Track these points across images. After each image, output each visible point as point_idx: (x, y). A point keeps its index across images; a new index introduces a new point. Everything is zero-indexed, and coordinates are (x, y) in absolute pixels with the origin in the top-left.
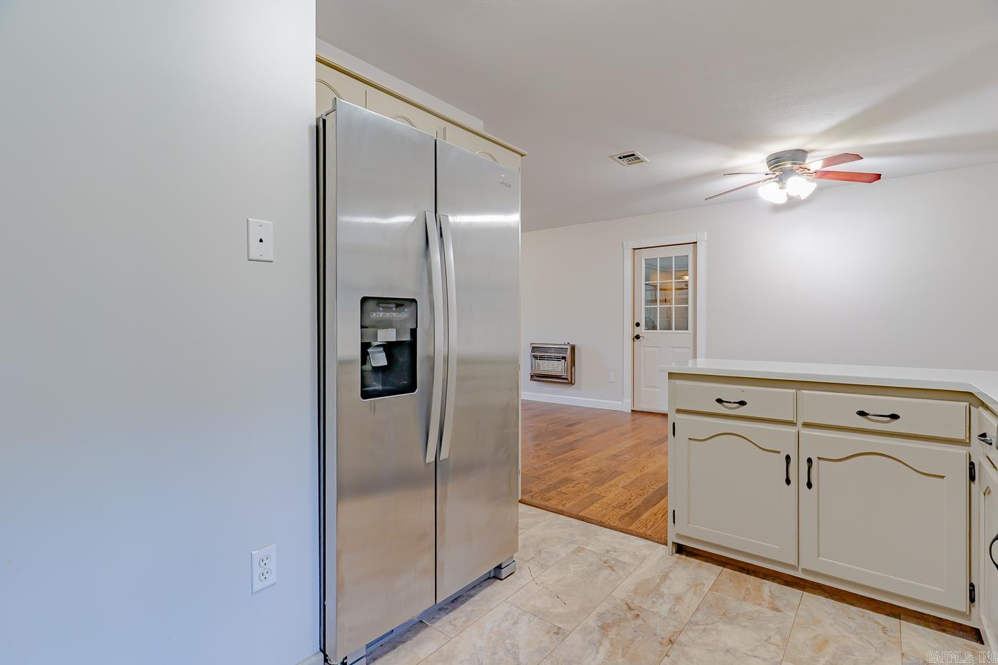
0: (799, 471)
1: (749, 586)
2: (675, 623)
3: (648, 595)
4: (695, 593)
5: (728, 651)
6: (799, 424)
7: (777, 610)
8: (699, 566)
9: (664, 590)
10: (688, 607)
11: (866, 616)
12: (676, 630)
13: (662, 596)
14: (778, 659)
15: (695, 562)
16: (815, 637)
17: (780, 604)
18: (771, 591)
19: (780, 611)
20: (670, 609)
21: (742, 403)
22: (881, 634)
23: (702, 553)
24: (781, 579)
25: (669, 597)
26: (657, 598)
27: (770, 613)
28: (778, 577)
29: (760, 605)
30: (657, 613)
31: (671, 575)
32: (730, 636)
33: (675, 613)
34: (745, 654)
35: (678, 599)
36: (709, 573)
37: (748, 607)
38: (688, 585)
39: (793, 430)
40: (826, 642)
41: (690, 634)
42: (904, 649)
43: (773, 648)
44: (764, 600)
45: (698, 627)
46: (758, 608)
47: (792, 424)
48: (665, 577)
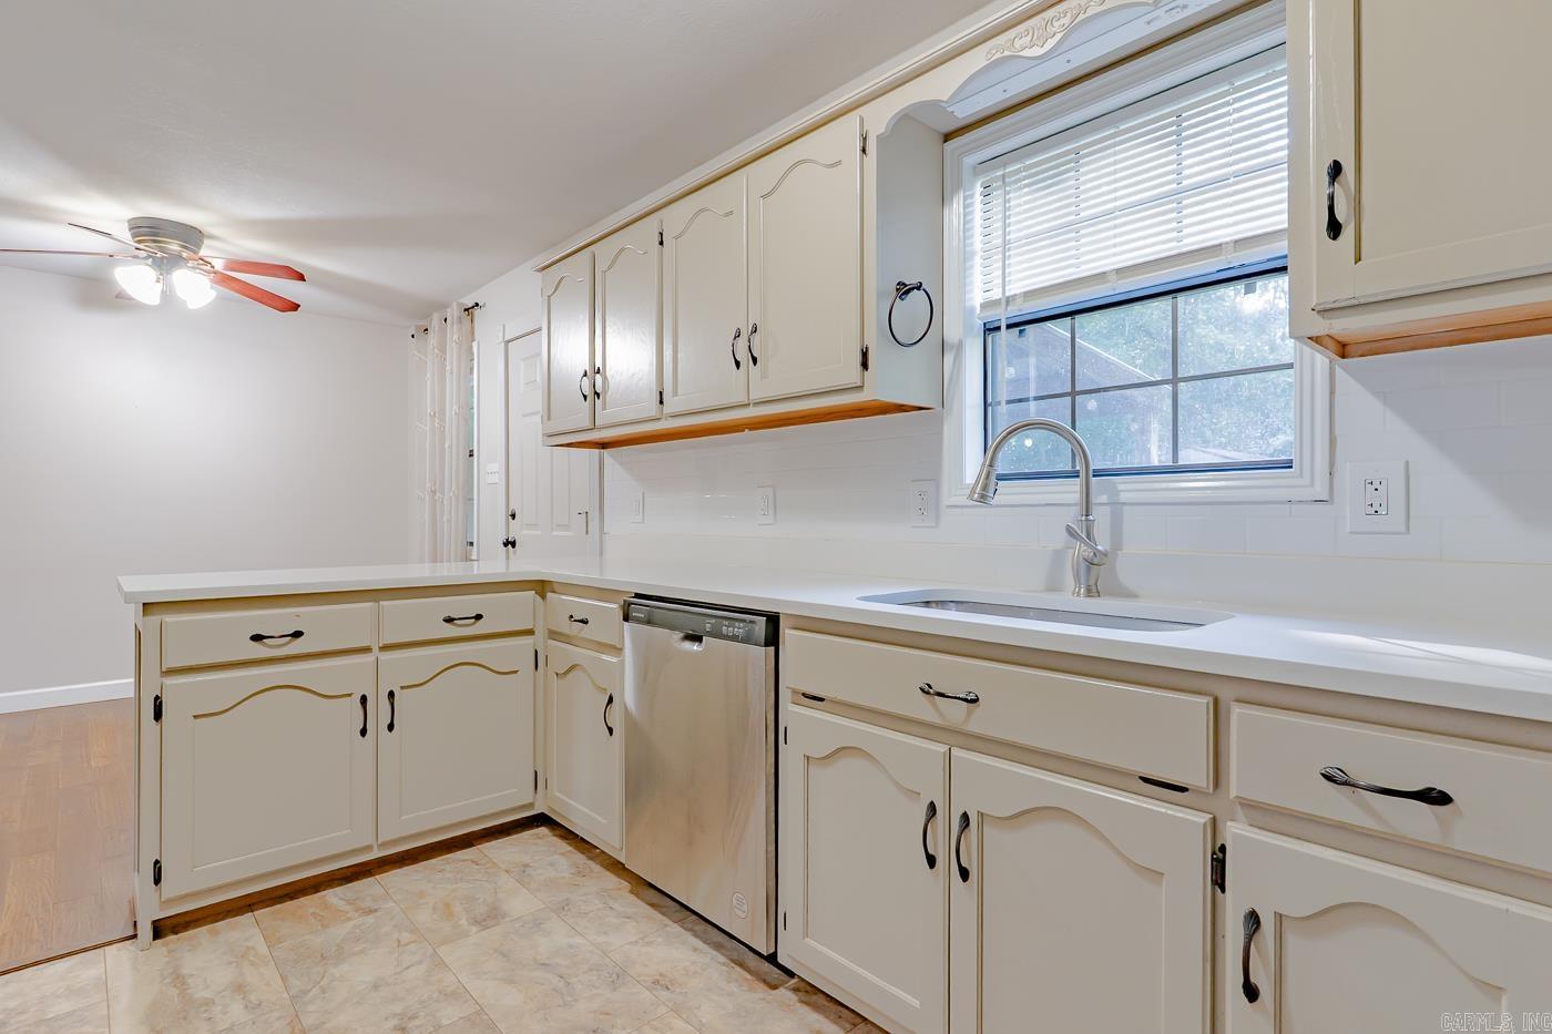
0: (379, 712)
1: (311, 911)
2: (277, 1014)
3: (185, 1018)
4: (253, 964)
5: (376, 987)
6: (375, 650)
7: (371, 911)
8: (217, 933)
9: (200, 994)
10: (268, 984)
11: (450, 861)
12: (289, 1020)
13: (209, 1003)
14: (430, 951)
15: (201, 932)
16: (434, 908)
17: (368, 904)
18: (341, 899)
19: (376, 911)
20: (246, 1007)
21: (298, 634)
22: (477, 867)
23: (197, 916)
24: (337, 879)
25: (223, 997)
26: (206, 1011)
27: (370, 919)
28: (333, 880)
29: (350, 919)
30: (233, 1025)
31: (185, 971)
32: (361, 971)
33: (259, 1005)
34: (395, 974)
35: (240, 988)
36: (243, 930)
37: (340, 931)
38: (230, 963)
39: (368, 659)
40: (447, 905)
41: (311, 1008)
42: (503, 866)
43: (413, 947)
44: (347, 913)
45: (311, 994)
46: (351, 923)
47: (367, 650)
48: (179, 980)
